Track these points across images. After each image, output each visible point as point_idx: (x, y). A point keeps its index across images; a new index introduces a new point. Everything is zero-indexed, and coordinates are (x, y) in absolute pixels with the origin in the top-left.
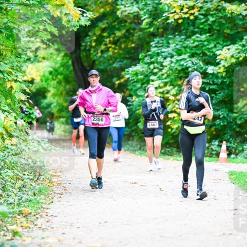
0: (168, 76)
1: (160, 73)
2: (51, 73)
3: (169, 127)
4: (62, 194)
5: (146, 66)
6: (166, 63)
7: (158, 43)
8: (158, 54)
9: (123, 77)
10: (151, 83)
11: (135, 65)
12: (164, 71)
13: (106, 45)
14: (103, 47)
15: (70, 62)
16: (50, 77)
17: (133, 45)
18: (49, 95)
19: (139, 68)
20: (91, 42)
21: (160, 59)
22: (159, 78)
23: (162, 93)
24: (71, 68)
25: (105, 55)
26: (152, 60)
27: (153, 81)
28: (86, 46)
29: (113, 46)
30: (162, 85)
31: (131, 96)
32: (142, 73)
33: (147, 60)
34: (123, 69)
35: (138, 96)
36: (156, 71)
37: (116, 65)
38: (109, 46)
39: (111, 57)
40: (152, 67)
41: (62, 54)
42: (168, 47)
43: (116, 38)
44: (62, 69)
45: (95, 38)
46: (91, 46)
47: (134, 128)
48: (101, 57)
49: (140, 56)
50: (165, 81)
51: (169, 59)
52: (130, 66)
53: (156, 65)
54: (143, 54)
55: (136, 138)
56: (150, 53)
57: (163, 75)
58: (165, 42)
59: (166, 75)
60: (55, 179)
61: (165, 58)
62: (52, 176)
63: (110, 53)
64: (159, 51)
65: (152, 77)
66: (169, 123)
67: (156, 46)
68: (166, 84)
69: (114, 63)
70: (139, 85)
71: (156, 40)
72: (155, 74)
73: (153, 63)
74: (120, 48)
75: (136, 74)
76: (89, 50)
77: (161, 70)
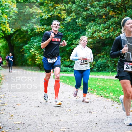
0: (36, 48)
1: (34, 47)
2: (2, 47)
3: (36, 63)
4: (5, 82)
5: (30, 45)
6: (35, 44)
7: (33, 38)
8: (33, 42)
9: (23, 48)
10: (31, 50)
11: (26, 45)
12: (35, 47)
13: (18, 39)
14: (17, 40)
15: (8, 44)
16: (2, 48)
17: (26, 39)
18: (1, 53)
19: (27, 46)
20: (14, 38)
21: (33, 43)
22: (33, 49)
24: (8, 45)
25: (18, 42)
26: (32, 43)
27: (31, 49)
28: (12, 39)
29: (20, 39)
30: (34, 51)
31: (25, 54)
32: (29, 47)
33: (30, 43)
34: (23, 46)
35: (27, 54)
36: (32, 46)
37: (21, 45)
38: (19, 39)
39: (19, 43)
40: (31, 45)
41: (5, 42)
42: (36, 40)
43: (21, 37)
44: (5, 46)
45: (15, 37)
46: (14, 39)
47: (26, 63)
48: (16, 42)
49: (28, 42)
50: (35, 49)
51: (36, 43)
52: (25, 45)
53: (32, 45)
54: (29, 42)
56: (31, 41)
57: (34, 48)
58: (35, 38)
59: (35, 48)
60: (3, 78)
61: (35, 43)
62: (2, 77)
63: (19, 41)
64: (33, 41)
65: (31, 48)
66: (36, 62)
67: (32, 39)
68: (35, 50)
69: (20, 44)
70: (27, 51)
71: (33, 37)
72: (32, 47)
73: (31, 44)
74: (22, 40)
75: (27, 47)
76: (13, 40)
77: (34, 46)
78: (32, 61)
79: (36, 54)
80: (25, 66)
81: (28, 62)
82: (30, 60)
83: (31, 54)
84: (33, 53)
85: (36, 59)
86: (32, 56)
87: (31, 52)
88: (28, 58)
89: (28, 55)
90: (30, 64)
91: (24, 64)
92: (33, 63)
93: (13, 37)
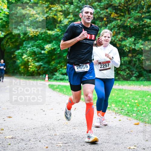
0: (29, 54)
3: (29, 70)
5: (22, 50)
6: (29, 49)
8: (26, 47)
9: (15, 54)
10: (24, 56)
11: (18, 50)
13: (9, 43)
14: (8, 44)
17: (18, 44)
19: (20, 51)
21: (26, 48)
22: (26, 54)
23: (27, 59)
26: (24, 48)
27: (24, 55)
28: (3, 44)
29: (11, 44)
30: (27, 57)
31: (17, 60)
32: (21, 53)
33: (22, 48)
34: (14, 52)
35: (19, 60)
36: (25, 52)
37: (12, 50)
38: (10, 44)
39: (11, 48)
40: (24, 51)
42: (29, 44)
43: (12, 42)
45: (5, 41)
46: (4, 44)
47: (18, 70)
49: (20, 47)
51: (29, 48)
55: (19, 74)
56: (23, 46)
58: (28, 43)
61: (28, 48)
63: (10, 46)
65: (24, 54)
66: (29, 69)
67: (25, 44)
68: (28, 56)
70: (20, 57)
71: (25, 42)
72: (25, 53)
74: (14, 45)
75: (19, 53)
76: (4, 45)
77: (27, 52)
78: (25, 69)
79: (29, 60)
80: (16, 73)
81: (20, 69)
82: (22, 67)
83: (23, 60)
84: (26, 60)
85: (29, 66)
86: (24, 62)
87: (23, 59)
88: (20, 65)
89: (21, 61)
90: (22, 71)
91: (16, 71)
92: (26, 70)
93: (3, 42)
